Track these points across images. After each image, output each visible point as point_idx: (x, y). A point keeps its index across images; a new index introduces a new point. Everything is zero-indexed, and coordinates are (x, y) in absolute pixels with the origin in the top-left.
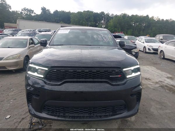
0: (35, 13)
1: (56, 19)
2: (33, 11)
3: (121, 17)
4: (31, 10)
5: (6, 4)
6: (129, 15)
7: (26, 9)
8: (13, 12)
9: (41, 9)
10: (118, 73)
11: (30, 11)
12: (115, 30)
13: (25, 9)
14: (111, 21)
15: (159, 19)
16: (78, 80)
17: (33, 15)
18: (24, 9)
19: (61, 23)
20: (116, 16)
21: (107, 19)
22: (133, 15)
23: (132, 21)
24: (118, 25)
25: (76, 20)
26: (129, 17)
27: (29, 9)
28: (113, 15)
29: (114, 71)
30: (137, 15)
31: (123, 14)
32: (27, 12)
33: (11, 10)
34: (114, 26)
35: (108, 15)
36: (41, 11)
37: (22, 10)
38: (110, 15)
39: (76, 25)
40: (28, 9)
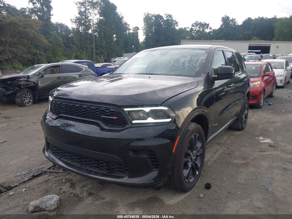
0: (211, 28)
1: (245, 33)
2: (208, 25)
4: (206, 24)
5: (172, 20)
7: (199, 24)
8: (181, 30)
9: (221, 19)
10: (113, 113)
11: (204, 25)
13: (197, 24)
16: (70, 116)
17: (207, 31)
18: (195, 24)
19: (255, 40)
25: (286, 31)
27: (203, 22)
29: (108, 110)
32: (199, 27)
33: (177, 28)
36: (221, 23)
37: (193, 26)
39: (285, 41)
40: (201, 23)
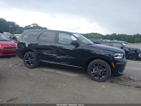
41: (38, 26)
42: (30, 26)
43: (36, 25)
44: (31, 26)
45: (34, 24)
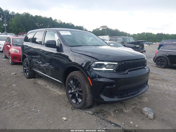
3: (23, 16)
6: (32, 16)
12: (19, 30)
14: (13, 19)
15: (61, 22)
20: (18, 15)
21: (7, 18)
22: (36, 16)
23: (36, 22)
24: (22, 24)
26: (33, 17)
28: (14, 13)
30: (40, 17)
31: (25, 13)
34: (17, 26)
35: (7, 12)
38: (10, 13)
41: (107, 28)
42: (98, 29)
43: (105, 27)
44: (100, 29)
45: (103, 27)
